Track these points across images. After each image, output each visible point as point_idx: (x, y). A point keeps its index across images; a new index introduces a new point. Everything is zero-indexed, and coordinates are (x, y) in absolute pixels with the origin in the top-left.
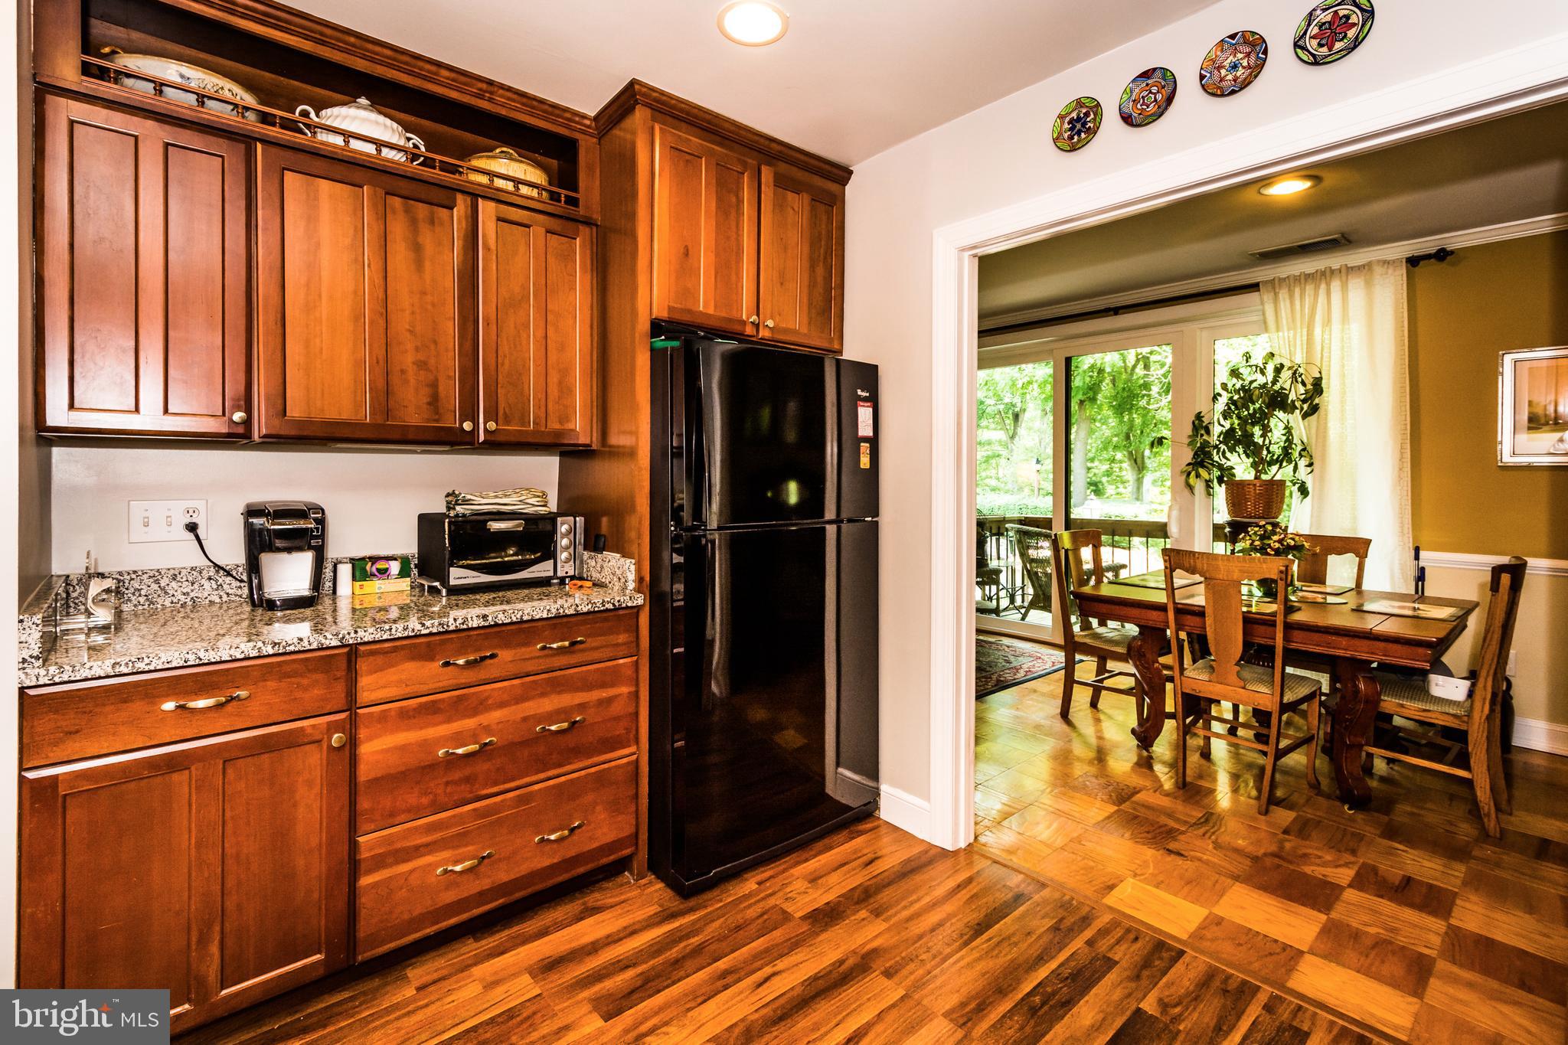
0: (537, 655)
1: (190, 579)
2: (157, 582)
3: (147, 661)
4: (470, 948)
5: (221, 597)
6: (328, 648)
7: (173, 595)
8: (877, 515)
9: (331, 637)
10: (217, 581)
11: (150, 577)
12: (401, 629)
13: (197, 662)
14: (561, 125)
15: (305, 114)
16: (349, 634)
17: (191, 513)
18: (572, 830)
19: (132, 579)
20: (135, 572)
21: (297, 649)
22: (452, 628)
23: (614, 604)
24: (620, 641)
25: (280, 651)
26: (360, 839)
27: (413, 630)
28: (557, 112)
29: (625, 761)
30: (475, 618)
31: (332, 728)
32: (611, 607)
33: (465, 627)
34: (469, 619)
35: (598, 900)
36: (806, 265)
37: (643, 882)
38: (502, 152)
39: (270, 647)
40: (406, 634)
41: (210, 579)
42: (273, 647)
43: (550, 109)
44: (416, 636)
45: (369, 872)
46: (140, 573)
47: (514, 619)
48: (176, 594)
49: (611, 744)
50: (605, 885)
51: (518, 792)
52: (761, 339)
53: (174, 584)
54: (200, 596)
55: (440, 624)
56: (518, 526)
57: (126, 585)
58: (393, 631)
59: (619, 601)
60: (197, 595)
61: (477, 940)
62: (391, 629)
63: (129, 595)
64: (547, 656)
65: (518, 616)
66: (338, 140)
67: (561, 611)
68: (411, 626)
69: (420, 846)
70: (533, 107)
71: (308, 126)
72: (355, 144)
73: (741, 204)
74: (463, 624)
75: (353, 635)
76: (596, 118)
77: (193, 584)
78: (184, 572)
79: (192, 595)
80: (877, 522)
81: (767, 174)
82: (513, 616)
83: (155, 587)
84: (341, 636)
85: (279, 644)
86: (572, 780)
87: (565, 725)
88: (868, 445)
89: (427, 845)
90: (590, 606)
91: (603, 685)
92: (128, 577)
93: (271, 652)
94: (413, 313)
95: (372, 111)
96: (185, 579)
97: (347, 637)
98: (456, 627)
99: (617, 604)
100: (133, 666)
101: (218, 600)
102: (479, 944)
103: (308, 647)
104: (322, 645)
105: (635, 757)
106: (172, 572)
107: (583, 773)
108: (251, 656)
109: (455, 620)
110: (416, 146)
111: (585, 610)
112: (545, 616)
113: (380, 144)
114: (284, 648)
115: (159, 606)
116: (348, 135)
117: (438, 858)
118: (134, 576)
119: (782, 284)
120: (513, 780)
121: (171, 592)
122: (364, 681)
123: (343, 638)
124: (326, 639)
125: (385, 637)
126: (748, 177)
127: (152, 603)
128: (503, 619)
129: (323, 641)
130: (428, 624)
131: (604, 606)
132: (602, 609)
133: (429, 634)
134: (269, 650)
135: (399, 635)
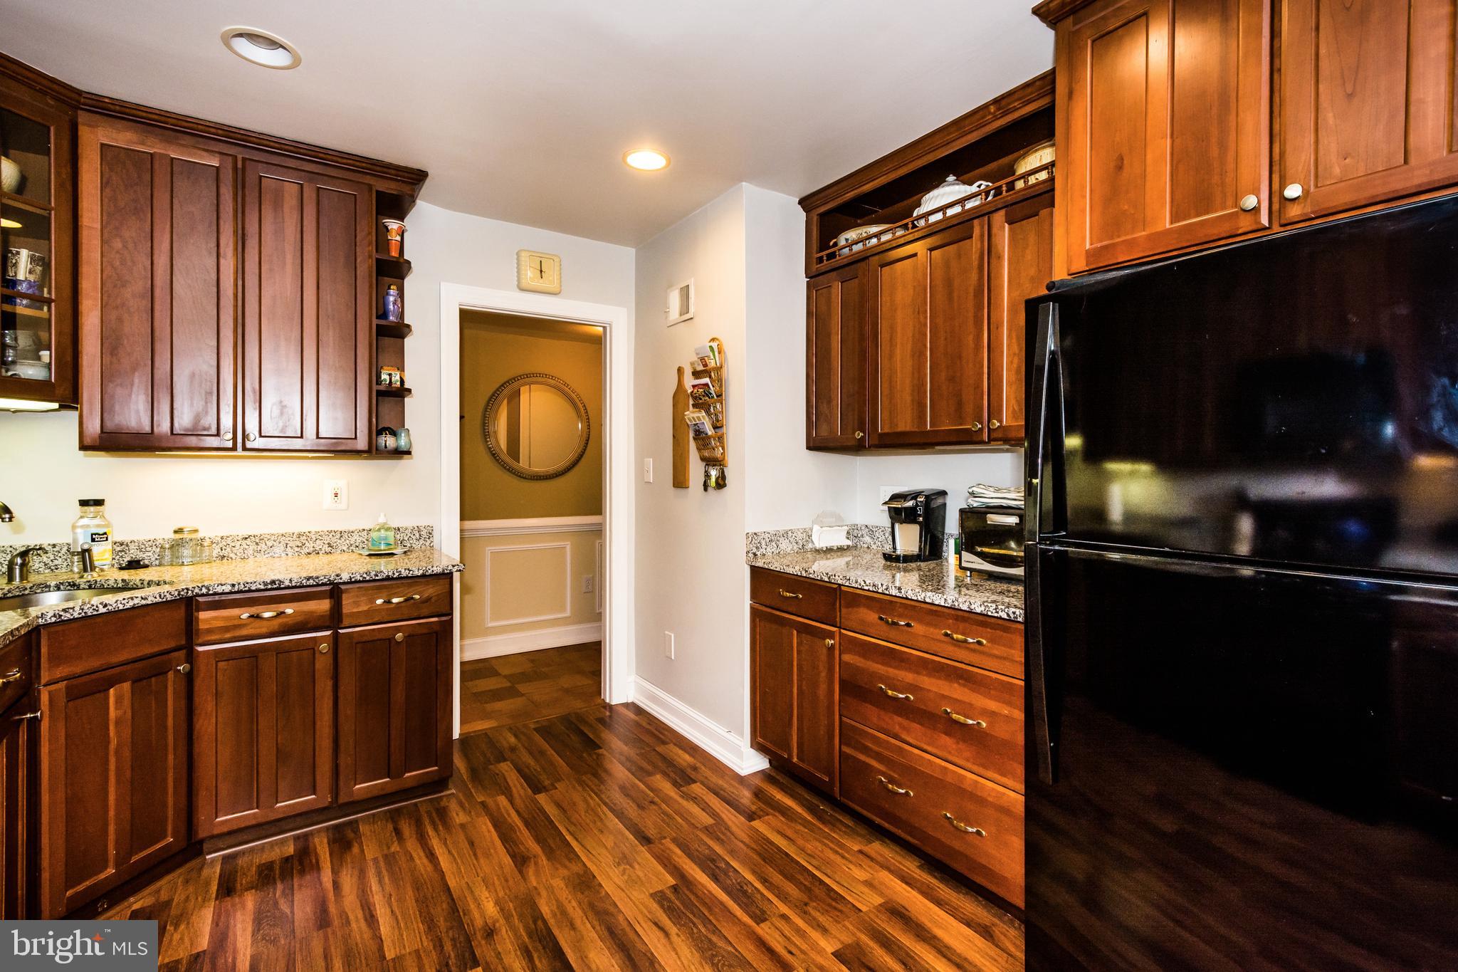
0: (938, 637)
22: (880, 590)
23: (1008, 615)
24: (1020, 659)
26: (842, 718)
27: (860, 584)
32: (1005, 616)
40: (857, 586)
44: (862, 589)
47: (920, 599)
55: (873, 585)
59: (1014, 613)
61: (920, 867)
64: (950, 643)
65: (922, 597)
66: (939, 216)
67: (956, 604)
69: (870, 749)
72: (950, 212)
74: (886, 589)
82: (918, 595)
89: (872, 751)
90: (983, 607)
94: (946, 339)
95: (958, 184)
98: (883, 590)
99: (1012, 616)
102: (918, 871)
110: (987, 186)
111: (978, 610)
112: (943, 604)
113: (961, 201)
116: (943, 209)
117: (878, 767)
122: (844, 611)
130: (867, 583)
131: (997, 612)
132: (996, 615)
133: (869, 590)
134: (804, 574)
135: (853, 585)
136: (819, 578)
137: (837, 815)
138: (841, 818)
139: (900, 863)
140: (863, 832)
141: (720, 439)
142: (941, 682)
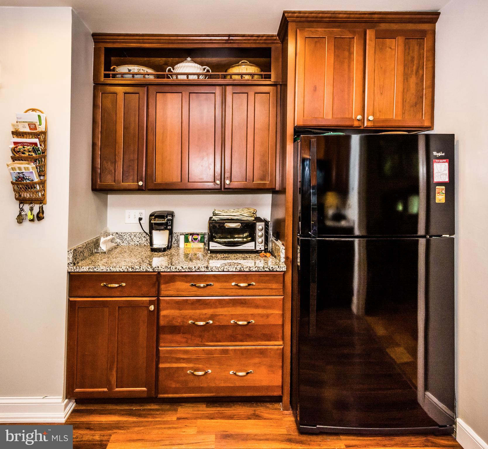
0: (233, 287)
1: (139, 237)
2: (130, 237)
3: (97, 268)
4: (203, 409)
5: (147, 244)
6: (149, 272)
7: (135, 242)
8: (453, 233)
9: (150, 268)
10: (146, 238)
11: (129, 235)
12: (174, 268)
13: (110, 271)
14: (263, 43)
15: (169, 70)
16: (156, 267)
17: (141, 214)
18: (248, 373)
19: (124, 235)
20: (125, 233)
21: (139, 271)
22: (193, 270)
23: (269, 269)
24: (274, 287)
25: (134, 271)
26: (160, 348)
27: (179, 269)
28: (260, 38)
29: (276, 347)
30: (203, 267)
31: (151, 303)
32: (268, 270)
33: (199, 271)
34: (201, 268)
35: (261, 412)
36: (401, 79)
37: (286, 412)
38: (242, 62)
39: (131, 269)
40: (176, 271)
41: (144, 237)
42: (132, 269)
43: (256, 38)
44: (179, 272)
45: (163, 363)
46: (126, 234)
48: (135, 241)
49: (269, 337)
50: (269, 405)
51: (222, 348)
52: (365, 127)
53: (135, 238)
54: (142, 243)
55: (189, 268)
56: (239, 225)
57: (123, 237)
58: (171, 268)
59: (272, 268)
60: (141, 242)
62: (170, 268)
63: (124, 240)
64: (236, 289)
65: (222, 269)
67: (242, 269)
68: (178, 267)
69: (182, 359)
70: (249, 40)
71: (171, 75)
73: (352, 55)
74: (198, 269)
75: (157, 268)
76: (279, 35)
77: (140, 238)
78: (138, 234)
79: (140, 242)
80: (453, 239)
81: (370, 34)
82: (219, 268)
83: (130, 238)
84: (153, 268)
85: (134, 268)
86: (248, 349)
87: (245, 323)
88: (444, 187)
89: (184, 359)
90: (257, 268)
91: (264, 307)
92: (123, 235)
93: (131, 271)
95: (190, 62)
96: (138, 237)
97: (155, 268)
98: (195, 270)
100: (93, 270)
101: (146, 245)
103: (142, 271)
104: (147, 270)
105: (282, 347)
106: (134, 234)
107: (254, 347)
108: (125, 271)
109: (195, 267)
110: (207, 71)
111: (254, 270)
112: (234, 270)
113: (188, 74)
114: (135, 270)
115: (131, 245)
117: (188, 366)
118: (125, 234)
119: (382, 94)
120: (220, 341)
121: (134, 241)
122: (163, 287)
123: (154, 269)
124: (148, 268)
125: (168, 271)
126: (356, 39)
127: (129, 244)
128: (215, 269)
129: (147, 269)
130: (184, 267)
131: (264, 269)
132: (263, 270)
133: (185, 272)
134: (130, 270)
135: (173, 270)
136: (144, 270)
137: (146, 408)
138: (149, 407)
139: (198, 411)
140: (168, 407)
141: (43, 183)
142: (229, 309)
